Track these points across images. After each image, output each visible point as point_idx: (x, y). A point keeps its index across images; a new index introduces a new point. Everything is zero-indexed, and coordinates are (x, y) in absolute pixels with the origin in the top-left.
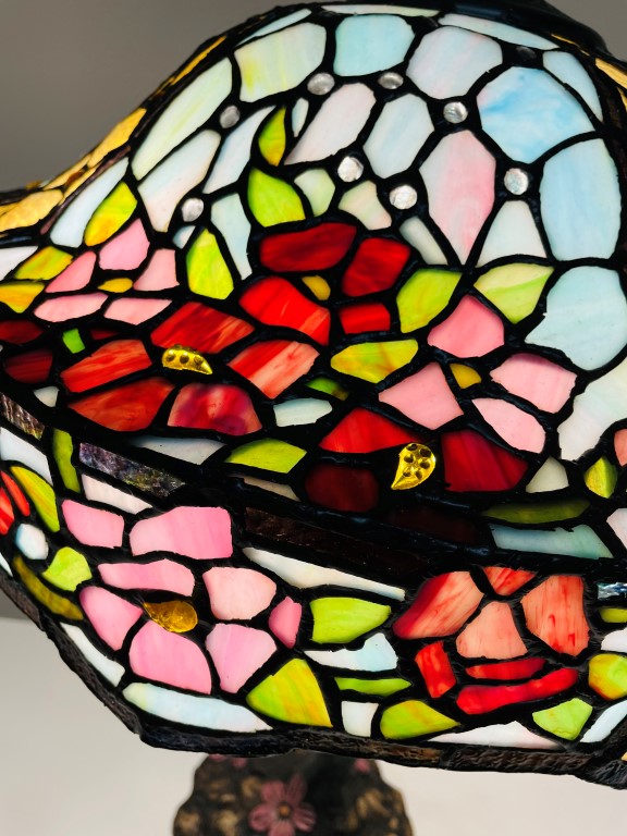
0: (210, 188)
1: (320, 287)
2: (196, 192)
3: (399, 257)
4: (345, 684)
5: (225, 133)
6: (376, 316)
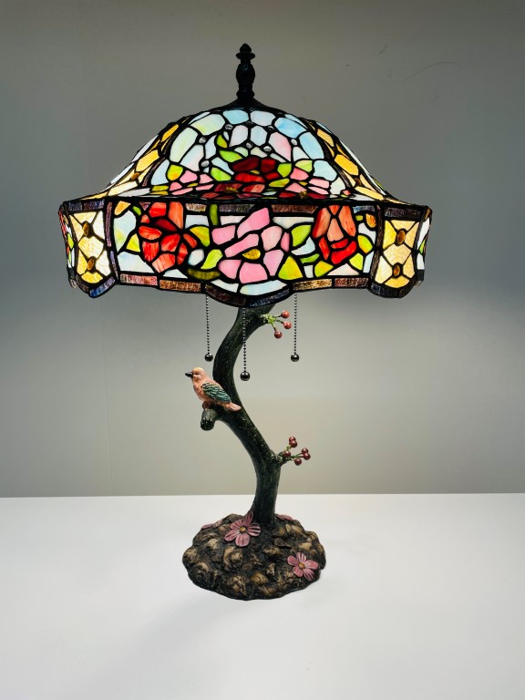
0: (208, 157)
1: (256, 172)
2: (204, 159)
3: (273, 162)
4: (304, 261)
5: (204, 144)
6: (275, 175)
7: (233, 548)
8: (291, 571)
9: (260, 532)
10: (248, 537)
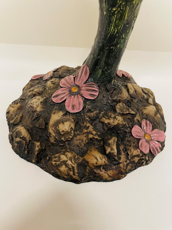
7: (61, 113)
8: (137, 147)
9: (97, 94)
10: (81, 101)
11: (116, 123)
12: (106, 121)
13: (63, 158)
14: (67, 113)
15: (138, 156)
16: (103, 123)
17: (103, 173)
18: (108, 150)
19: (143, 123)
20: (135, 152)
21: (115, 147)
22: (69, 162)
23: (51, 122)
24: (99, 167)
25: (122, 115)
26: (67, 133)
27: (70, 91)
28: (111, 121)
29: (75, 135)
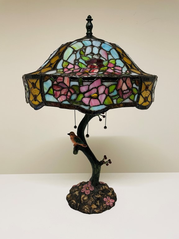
2: (76, 60)
3: (101, 61)
4: (113, 98)
5: (76, 54)
7: (84, 195)
8: (105, 203)
9: (93, 189)
10: (89, 191)
11: (99, 197)
12: (96, 196)
13: (85, 207)
14: (86, 195)
15: (105, 206)
16: (96, 197)
17: (96, 211)
18: (97, 204)
19: (107, 197)
20: (105, 205)
21: (99, 203)
22: (87, 208)
23: (82, 198)
24: (95, 209)
25: (101, 195)
26: (86, 200)
27: (86, 189)
28: (98, 196)
29: (88, 201)
